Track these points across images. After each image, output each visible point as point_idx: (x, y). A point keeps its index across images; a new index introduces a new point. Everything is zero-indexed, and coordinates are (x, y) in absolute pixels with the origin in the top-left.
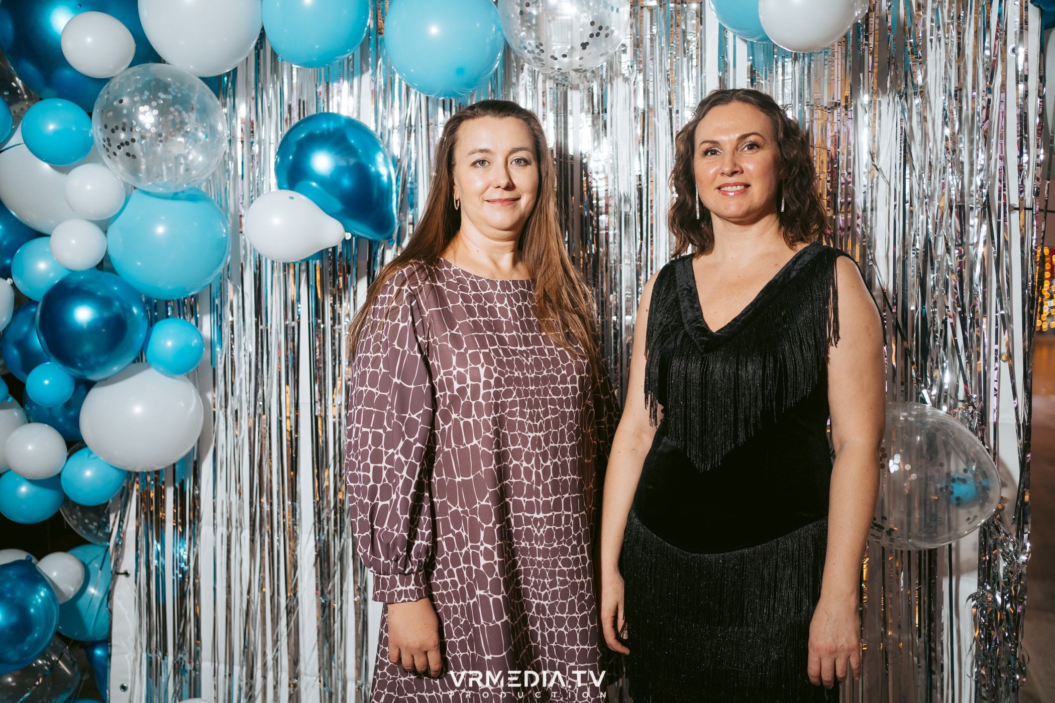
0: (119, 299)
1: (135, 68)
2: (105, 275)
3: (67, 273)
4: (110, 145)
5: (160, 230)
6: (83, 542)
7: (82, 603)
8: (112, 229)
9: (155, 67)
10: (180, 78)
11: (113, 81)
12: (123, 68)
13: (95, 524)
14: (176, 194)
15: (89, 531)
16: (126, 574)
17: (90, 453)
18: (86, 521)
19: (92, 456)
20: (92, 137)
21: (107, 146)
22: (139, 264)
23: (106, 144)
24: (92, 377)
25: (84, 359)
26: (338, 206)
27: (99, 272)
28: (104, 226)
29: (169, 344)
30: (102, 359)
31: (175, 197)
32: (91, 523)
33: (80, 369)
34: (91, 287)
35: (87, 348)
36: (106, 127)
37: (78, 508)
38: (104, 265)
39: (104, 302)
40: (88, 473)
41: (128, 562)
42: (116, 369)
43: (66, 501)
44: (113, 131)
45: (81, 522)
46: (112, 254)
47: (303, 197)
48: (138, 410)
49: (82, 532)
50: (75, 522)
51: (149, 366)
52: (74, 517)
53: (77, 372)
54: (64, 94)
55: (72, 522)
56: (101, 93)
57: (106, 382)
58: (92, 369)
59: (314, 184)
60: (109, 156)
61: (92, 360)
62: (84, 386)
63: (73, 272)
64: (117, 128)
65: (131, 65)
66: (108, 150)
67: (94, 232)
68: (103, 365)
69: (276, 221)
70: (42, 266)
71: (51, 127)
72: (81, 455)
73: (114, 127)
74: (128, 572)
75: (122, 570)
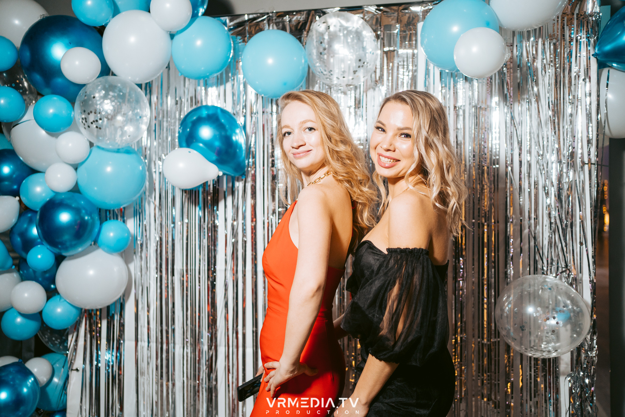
0: (85, 209)
1: (101, 79)
2: (76, 195)
3: (52, 194)
4: (86, 122)
5: (109, 169)
6: (50, 351)
7: (50, 388)
8: (81, 169)
10: (124, 84)
11: (88, 86)
12: (93, 79)
13: (59, 340)
14: (119, 149)
15: (54, 344)
16: (77, 370)
17: (61, 298)
18: (54, 339)
19: (62, 300)
20: (74, 117)
22: (96, 188)
23: (84, 121)
24: (65, 254)
25: (62, 244)
26: (214, 157)
27: (72, 194)
28: (76, 167)
29: (112, 234)
30: (74, 243)
31: (118, 151)
32: (56, 340)
33: (60, 249)
34: (68, 202)
35: (66, 237)
36: (84, 111)
37: (49, 331)
38: (76, 190)
39: (77, 211)
40: (59, 310)
41: (78, 363)
42: (80, 249)
43: (44, 327)
44: (89, 114)
45: (50, 340)
46: (81, 184)
47: (195, 152)
48: (91, 272)
51: (99, 247)
52: (46, 337)
53: (57, 250)
54: (57, 92)
55: (45, 340)
56: (80, 92)
57: (73, 257)
58: (67, 249)
59: (201, 145)
60: (85, 128)
61: (68, 244)
62: (59, 259)
63: (57, 193)
64: (91, 112)
65: (98, 77)
66: (84, 124)
67: (70, 170)
68: (73, 246)
69: (181, 165)
70: (38, 189)
71: (51, 111)
72: (55, 299)
73: (89, 112)
74: (79, 369)
75: (74, 368)
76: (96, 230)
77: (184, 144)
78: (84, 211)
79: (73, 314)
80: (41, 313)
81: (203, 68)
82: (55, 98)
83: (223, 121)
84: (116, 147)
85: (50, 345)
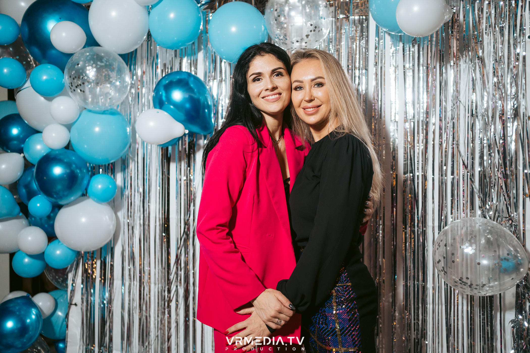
0: (75, 164)
1: (87, 49)
2: (68, 151)
3: (50, 150)
4: (72, 86)
5: (97, 129)
6: (56, 289)
7: (53, 319)
8: (73, 129)
9: (96, 48)
10: (108, 54)
11: (75, 55)
12: (80, 49)
13: (61, 279)
14: (104, 111)
15: (58, 282)
16: (76, 305)
17: (59, 242)
18: (57, 277)
19: (60, 243)
20: (64, 83)
21: (71, 86)
22: (86, 146)
23: (70, 85)
24: (61, 202)
25: (57, 193)
27: (66, 150)
28: (69, 127)
29: (100, 186)
30: (66, 193)
31: (104, 113)
32: (59, 278)
33: (55, 198)
34: (62, 157)
35: (59, 187)
36: (70, 77)
37: (53, 270)
38: (68, 146)
39: (68, 165)
40: (58, 252)
41: (77, 298)
42: (72, 198)
43: (47, 267)
44: (74, 79)
45: (54, 278)
46: (73, 142)
47: (166, 113)
48: (83, 220)
49: (55, 284)
50: (51, 278)
51: (89, 197)
52: (51, 275)
53: (53, 200)
54: (51, 61)
55: (49, 278)
56: (69, 61)
57: (68, 205)
58: (61, 198)
59: (172, 107)
60: (72, 92)
61: (61, 194)
62: (57, 207)
63: (52, 150)
64: (76, 77)
65: (84, 47)
66: (71, 89)
67: (64, 131)
68: (66, 196)
69: (152, 124)
70: (39, 147)
71: (45, 78)
72: (55, 243)
73: (74, 77)
74: (77, 304)
75: (73, 303)
76: (85, 182)
77: (158, 106)
78: (74, 166)
79: (71, 256)
80: (43, 254)
81: (176, 39)
82: (49, 66)
83: (192, 85)
84: (103, 109)
85: (54, 283)
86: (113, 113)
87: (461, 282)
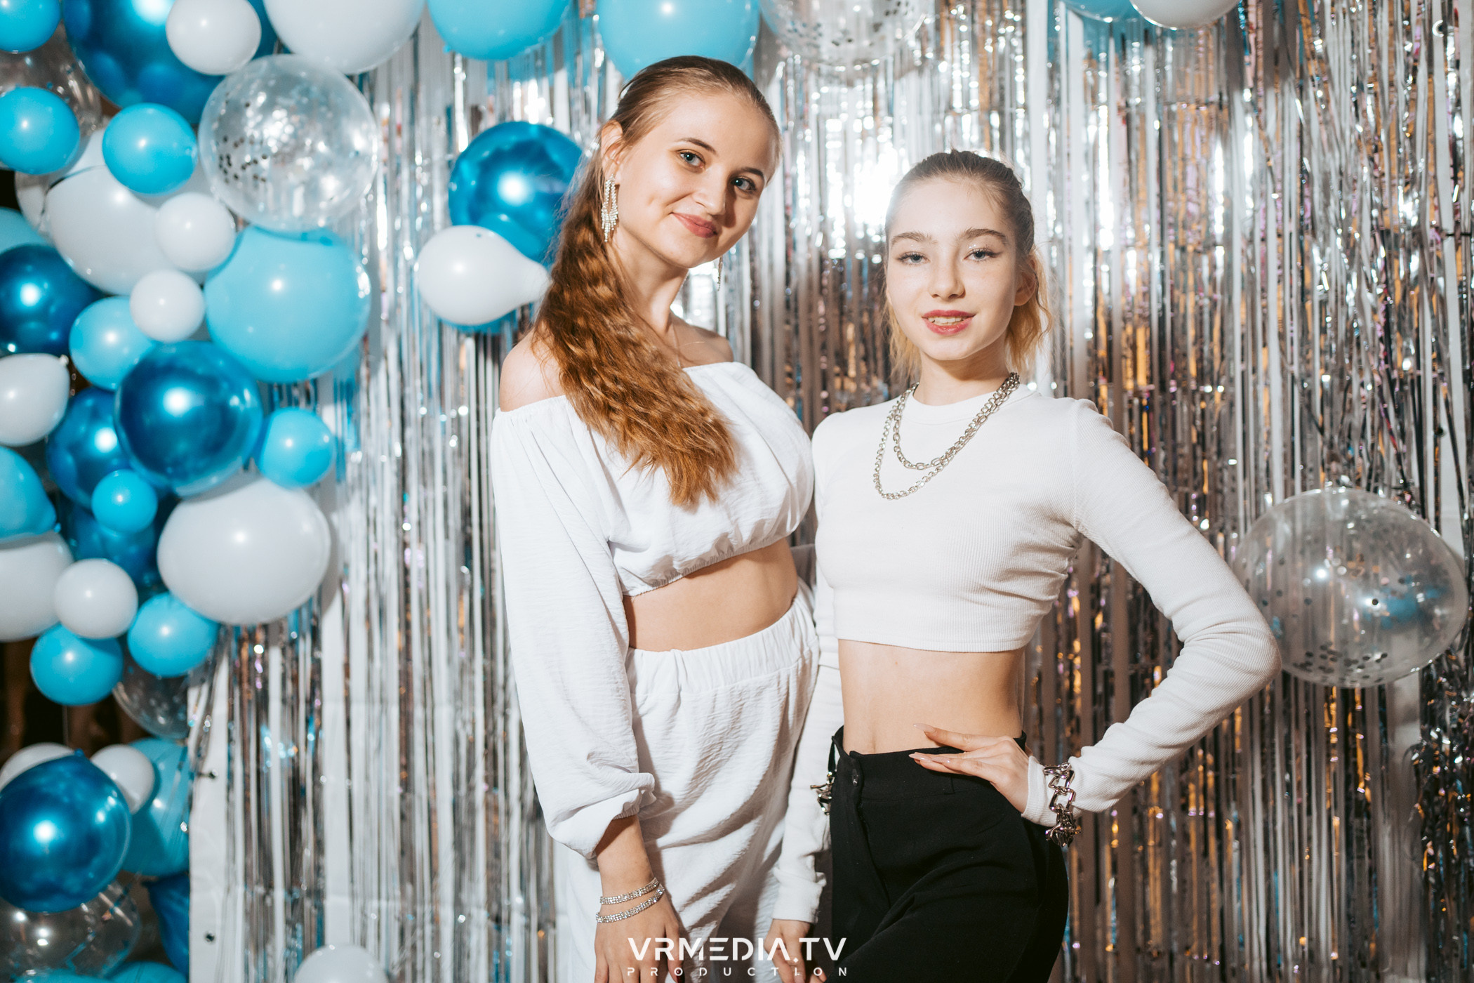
0: (225, 377)
1: (261, 61)
2: (203, 348)
4: (227, 163)
5: (277, 285)
6: (144, 735)
8: (212, 286)
9: (281, 59)
11: (231, 79)
12: (246, 60)
14: (303, 233)
16: (212, 776)
17: (172, 599)
18: (153, 702)
19: (174, 603)
20: (198, 157)
21: (225, 166)
22: (250, 329)
23: (224, 163)
24: (181, 490)
25: (177, 463)
26: (536, 246)
27: (194, 345)
28: (200, 279)
29: (289, 443)
30: (201, 464)
31: (304, 237)
33: (169, 477)
34: (187, 362)
36: (225, 139)
38: (203, 334)
39: (208, 383)
40: (165, 631)
41: (216, 759)
42: (214, 480)
44: (236, 146)
45: (141, 703)
46: (214, 321)
47: (491, 234)
48: (240, 537)
50: (134, 706)
51: (259, 474)
52: (134, 697)
53: (161, 480)
54: (154, 96)
57: (198, 497)
58: (184, 476)
59: (504, 218)
60: (227, 181)
61: (189, 465)
62: (167, 504)
63: (158, 344)
64: (241, 142)
65: (255, 57)
66: (225, 172)
67: (189, 288)
68: (200, 472)
69: (459, 268)
70: (111, 338)
71: (142, 143)
72: (158, 603)
73: (237, 141)
74: (216, 774)
75: (206, 769)
76: (254, 433)
77: (464, 216)
78: (226, 385)
80: (122, 639)
81: (502, 33)
82: (151, 111)
83: (555, 158)
84: (298, 228)
85: (143, 720)
86: (326, 238)
87: (1324, 653)
